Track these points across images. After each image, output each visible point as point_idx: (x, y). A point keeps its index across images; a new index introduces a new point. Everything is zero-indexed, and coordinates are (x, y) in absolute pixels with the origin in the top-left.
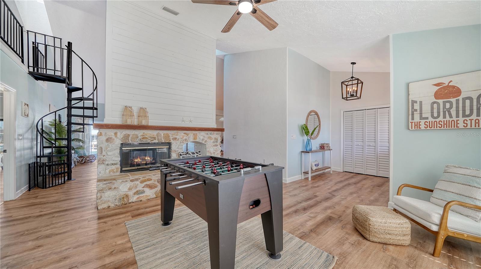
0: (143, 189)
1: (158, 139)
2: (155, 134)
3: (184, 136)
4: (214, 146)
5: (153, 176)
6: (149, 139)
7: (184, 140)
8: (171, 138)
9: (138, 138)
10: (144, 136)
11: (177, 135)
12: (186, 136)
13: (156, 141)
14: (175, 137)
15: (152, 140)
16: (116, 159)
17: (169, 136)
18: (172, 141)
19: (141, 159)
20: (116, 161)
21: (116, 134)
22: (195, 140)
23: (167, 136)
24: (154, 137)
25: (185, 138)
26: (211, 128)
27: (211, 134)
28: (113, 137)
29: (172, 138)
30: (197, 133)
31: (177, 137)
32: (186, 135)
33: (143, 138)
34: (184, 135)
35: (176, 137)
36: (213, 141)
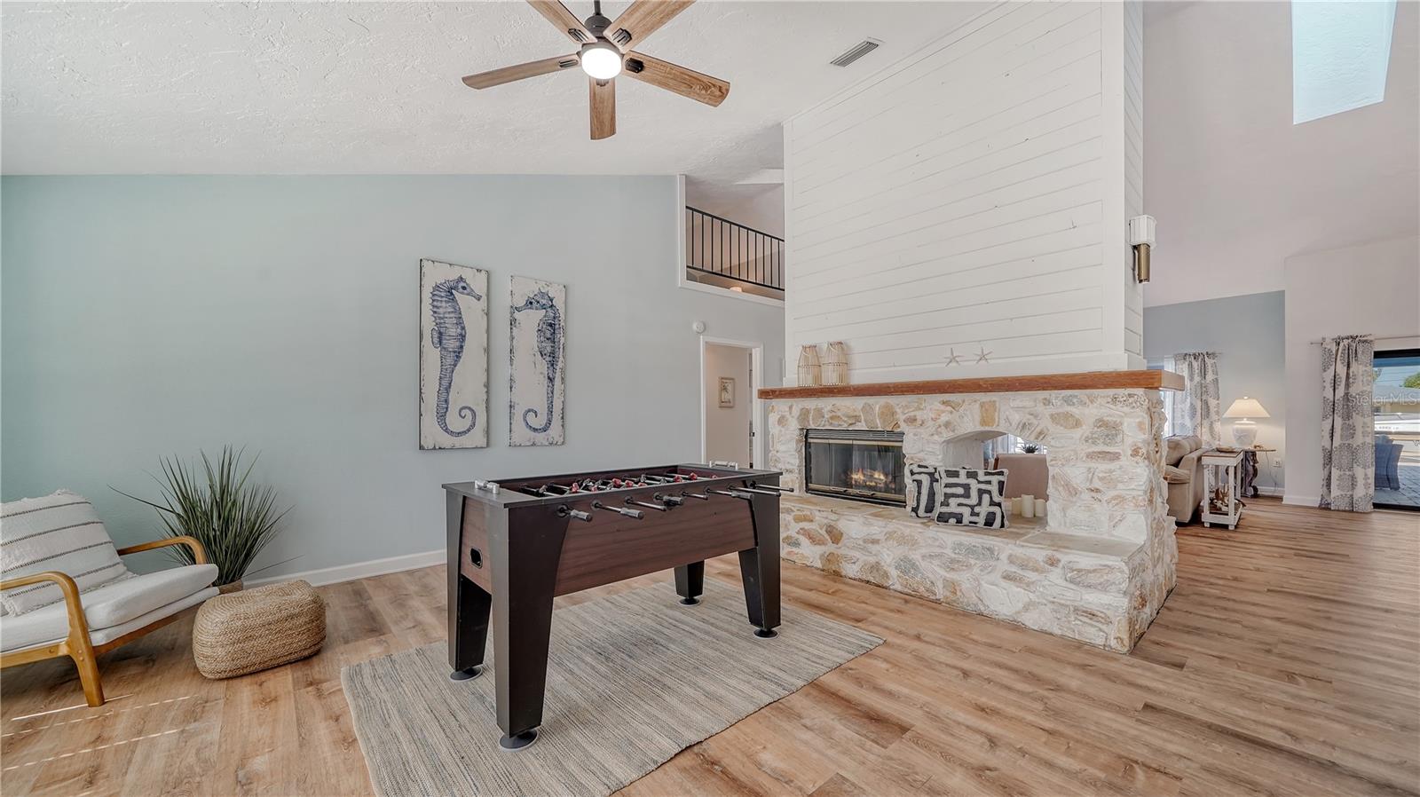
0: (797, 536)
1: (865, 421)
2: (860, 407)
3: (943, 412)
4: (1090, 456)
5: (817, 513)
6: (845, 422)
7: (940, 426)
8: (901, 417)
9: (823, 417)
10: (834, 414)
11: (919, 409)
12: (951, 412)
13: (862, 426)
14: (912, 414)
15: (851, 424)
16: (792, 461)
17: (893, 414)
18: (903, 427)
19: (864, 475)
20: (792, 464)
21: (791, 408)
22: (987, 428)
23: (889, 413)
24: (855, 414)
25: (944, 418)
26: (1063, 376)
27: (1067, 401)
28: (787, 414)
29: (904, 417)
30: (994, 399)
31: (919, 414)
32: (949, 408)
33: (832, 418)
34: (943, 407)
35: (915, 416)
36: (1087, 433)
